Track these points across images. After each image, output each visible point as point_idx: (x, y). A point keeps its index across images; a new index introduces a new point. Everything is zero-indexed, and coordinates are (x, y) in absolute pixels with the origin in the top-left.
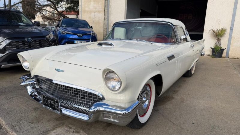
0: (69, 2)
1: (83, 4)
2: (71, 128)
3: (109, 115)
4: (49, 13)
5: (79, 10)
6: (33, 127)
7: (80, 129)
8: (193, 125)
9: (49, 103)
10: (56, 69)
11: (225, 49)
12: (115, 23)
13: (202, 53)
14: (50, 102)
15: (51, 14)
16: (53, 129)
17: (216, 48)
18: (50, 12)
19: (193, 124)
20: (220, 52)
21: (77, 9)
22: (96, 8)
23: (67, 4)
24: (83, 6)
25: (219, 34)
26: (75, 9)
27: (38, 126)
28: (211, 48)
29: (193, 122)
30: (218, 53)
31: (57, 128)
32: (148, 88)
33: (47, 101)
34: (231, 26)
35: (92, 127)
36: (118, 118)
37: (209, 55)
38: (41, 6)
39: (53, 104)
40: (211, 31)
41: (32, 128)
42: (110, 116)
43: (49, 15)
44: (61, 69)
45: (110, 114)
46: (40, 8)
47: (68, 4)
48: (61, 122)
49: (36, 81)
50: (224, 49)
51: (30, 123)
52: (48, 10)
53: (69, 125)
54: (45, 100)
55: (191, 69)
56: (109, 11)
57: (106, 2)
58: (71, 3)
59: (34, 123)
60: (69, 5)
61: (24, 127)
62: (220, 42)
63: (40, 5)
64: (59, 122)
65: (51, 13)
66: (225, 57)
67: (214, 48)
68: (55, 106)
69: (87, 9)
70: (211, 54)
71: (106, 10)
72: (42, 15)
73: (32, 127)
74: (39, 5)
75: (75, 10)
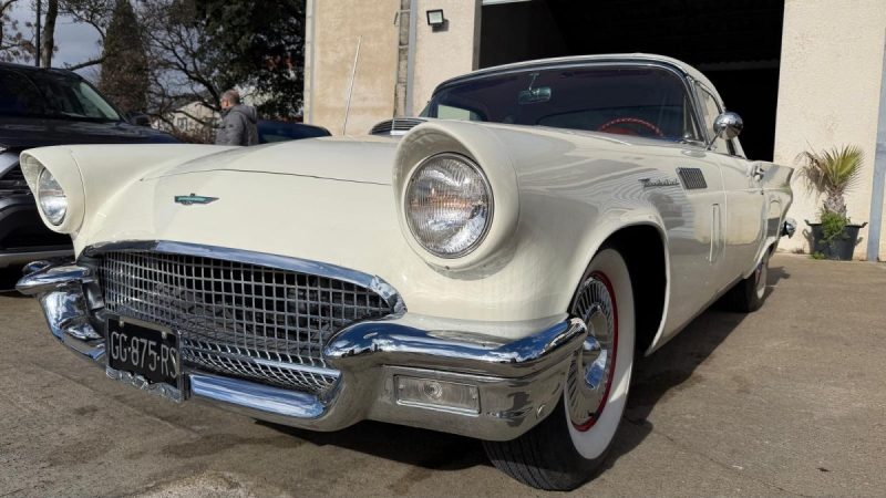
0: (268, 86)
1: (317, 83)
2: (233, 485)
3: (428, 383)
4: (194, 122)
5: (302, 113)
6: (53, 479)
7: (277, 490)
8: (824, 474)
9: (136, 351)
10: (177, 199)
11: (865, 224)
12: (440, 83)
13: (786, 224)
14: (141, 345)
15: (201, 126)
16: (148, 489)
17: (827, 222)
18: (200, 121)
19: (823, 470)
20: (846, 236)
21: (297, 111)
22: (365, 99)
23: (262, 94)
24: (317, 92)
25: (834, 167)
26: (288, 110)
27: (79, 477)
28: (807, 222)
29: (821, 464)
30: (839, 238)
31: (168, 483)
32: (605, 295)
33: (126, 344)
34: (878, 139)
35: (335, 481)
36: (475, 396)
37: (800, 252)
38: (166, 100)
39: (151, 352)
40: (804, 157)
41: (47, 482)
42: (435, 385)
43: (193, 127)
44: (198, 194)
45: (435, 377)
46: (162, 105)
47: (265, 91)
48: (191, 461)
49: (90, 275)
50: (859, 227)
51: (42, 464)
52: (190, 113)
53: (227, 474)
54: (116, 342)
55: (754, 274)
56: (412, 93)
57: (403, 63)
58: (276, 91)
59: (60, 463)
60: (267, 97)
61: (8, 478)
62: (842, 200)
63: (163, 94)
64: (180, 463)
65: (202, 123)
66: (864, 257)
67: (818, 221)
68: (159, 362)
69: (332, 102)
70: (807, 249)
71: (401, 95)
72: (170, 128)
73: (45, 479)
74: (158, 95)
75: (290, 114)
